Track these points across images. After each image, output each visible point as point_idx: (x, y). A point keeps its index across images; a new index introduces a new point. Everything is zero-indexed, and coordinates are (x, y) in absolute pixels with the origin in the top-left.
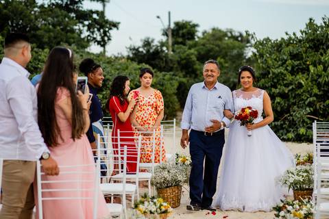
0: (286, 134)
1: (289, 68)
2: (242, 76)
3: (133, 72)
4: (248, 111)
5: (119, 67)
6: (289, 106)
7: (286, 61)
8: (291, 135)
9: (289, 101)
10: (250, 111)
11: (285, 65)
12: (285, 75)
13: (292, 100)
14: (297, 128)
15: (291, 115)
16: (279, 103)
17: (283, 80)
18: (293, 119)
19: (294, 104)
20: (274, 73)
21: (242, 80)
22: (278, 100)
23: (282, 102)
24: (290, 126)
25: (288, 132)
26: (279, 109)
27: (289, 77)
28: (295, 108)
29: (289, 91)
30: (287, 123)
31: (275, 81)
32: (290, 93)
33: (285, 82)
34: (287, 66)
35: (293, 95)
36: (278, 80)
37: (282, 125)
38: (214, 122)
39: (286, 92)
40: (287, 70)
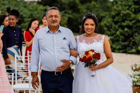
0: (131, 50)
1: (133, 10)
2: (86, 22)
3: (40, 12)
4: (91, 54)
5: (31, 8)
6: (133, 33)
7: (131, 6)
8: (134, 50)
9: (132, 30)
10: (93, 53)
11: (130, 8)
12: (130, 15)
13: (134, 30)
14: (138, 46)
15: (134, 39)
16: (127, 31)
17: (129, 17)
18: (135, 41)
19: (136, 32)
20: (123, 14)
21: (86, 27)
22: (126, 29)
23: (129, 31)
24: (133, 45)
25: (132, 48)
26: (127, 35)
27: (133, 16)
28: (136, 34)
29: (133, 24)
30: (132, 43)
31: (124, 18)
32: (133, 25)
33: (130, 19)
34: (132, 9)
35: (135, 26)
36: (126, 17)
37: (128, 44)
38: (64, 61)
39: (131, 24)
40: (131, 11)
